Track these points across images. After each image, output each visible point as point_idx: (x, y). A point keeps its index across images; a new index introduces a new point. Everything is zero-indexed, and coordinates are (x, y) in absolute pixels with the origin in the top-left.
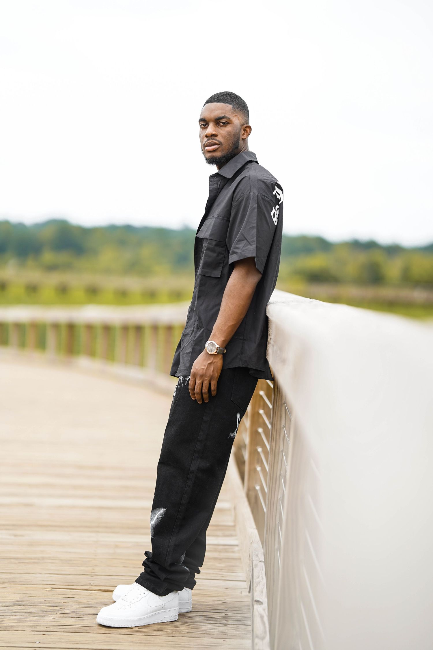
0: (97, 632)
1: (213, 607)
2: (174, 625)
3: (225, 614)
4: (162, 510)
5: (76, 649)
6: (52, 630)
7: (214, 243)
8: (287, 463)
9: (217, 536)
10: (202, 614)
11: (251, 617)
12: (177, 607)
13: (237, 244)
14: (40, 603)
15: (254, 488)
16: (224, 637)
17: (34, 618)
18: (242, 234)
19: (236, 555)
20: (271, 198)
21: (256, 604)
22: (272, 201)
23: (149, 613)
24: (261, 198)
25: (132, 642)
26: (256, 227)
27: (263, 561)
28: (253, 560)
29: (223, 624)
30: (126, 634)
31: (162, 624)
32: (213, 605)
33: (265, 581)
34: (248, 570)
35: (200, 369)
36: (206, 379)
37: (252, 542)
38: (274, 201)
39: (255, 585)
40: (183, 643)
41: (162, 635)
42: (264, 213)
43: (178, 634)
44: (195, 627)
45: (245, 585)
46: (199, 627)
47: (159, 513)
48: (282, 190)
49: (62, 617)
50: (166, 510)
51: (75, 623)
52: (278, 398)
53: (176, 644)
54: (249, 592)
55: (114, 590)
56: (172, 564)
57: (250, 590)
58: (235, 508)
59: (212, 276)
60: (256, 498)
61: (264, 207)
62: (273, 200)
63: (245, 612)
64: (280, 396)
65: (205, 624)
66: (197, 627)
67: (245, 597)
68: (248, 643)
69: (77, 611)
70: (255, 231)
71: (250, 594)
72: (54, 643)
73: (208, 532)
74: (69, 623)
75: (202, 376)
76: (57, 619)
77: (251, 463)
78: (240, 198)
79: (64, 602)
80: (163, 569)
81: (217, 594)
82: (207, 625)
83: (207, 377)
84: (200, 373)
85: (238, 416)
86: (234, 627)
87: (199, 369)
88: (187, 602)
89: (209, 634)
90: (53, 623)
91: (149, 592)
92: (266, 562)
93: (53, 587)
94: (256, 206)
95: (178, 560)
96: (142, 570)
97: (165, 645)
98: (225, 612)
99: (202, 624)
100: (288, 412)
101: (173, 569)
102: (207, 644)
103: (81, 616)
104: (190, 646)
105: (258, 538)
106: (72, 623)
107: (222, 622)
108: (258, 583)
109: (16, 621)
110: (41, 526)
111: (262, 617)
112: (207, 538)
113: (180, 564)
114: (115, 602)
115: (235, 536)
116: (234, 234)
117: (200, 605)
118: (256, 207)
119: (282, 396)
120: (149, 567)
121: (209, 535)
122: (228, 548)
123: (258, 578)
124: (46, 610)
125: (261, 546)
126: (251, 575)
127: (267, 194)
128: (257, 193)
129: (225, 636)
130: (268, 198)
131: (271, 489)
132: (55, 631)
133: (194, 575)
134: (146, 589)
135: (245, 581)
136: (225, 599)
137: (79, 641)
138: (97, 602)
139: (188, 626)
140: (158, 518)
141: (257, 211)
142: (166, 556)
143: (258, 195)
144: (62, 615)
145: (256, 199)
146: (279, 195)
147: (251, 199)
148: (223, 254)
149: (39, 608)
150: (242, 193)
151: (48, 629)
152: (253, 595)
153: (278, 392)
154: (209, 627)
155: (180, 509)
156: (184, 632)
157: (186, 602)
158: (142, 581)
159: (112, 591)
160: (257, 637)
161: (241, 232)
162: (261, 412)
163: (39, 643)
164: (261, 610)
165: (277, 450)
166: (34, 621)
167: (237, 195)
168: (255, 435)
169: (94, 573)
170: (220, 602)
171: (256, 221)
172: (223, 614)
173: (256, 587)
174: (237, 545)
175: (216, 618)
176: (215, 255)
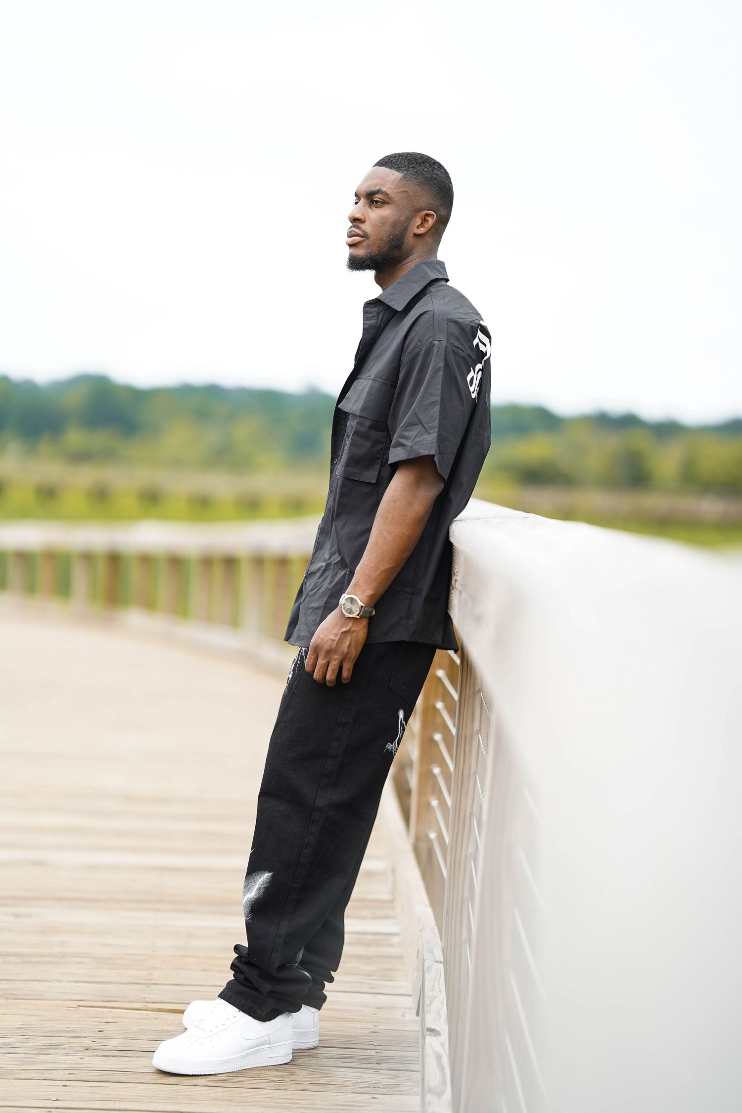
0: (156, 1082)
1: (354, 1039)
2: (288, 1070)
3: (376, 1051)
4: (266, 876)
5: (120, 1110)
6: (79, 1079)
7: (368, 423)
8: (483, 793)
9: (363, 918)
10: (337, 1051)
11: (421, 1056)
12: (291, 1040)
13: (405, 430)
14: (58, 1032)
15: (427, 836)
16: (373, 1090)
17: (49, 1058)
18: (415, 414)
19: (394, 951)
20: (469, 351)
21: (429, 1035)
22: (470, 356)
23: (243, 1051)
24: (451, 351)
25: (216, 1099)
26: (439, 403)
27: (441, 961)
28: (423, 960)
29: (373, 1069)
30: (205, 1086)
31: (267, 1068)
32: (355, 1037)
33: (443, 995)
34: (415, 976)
35: (327, 640)
36: (336, 657)
37: (423, 929)
38: (474, 357)
39: (427, 1001)
40: (303, 1102)
41: (268, 1088)
42: (456, 376)
43: (295, 1085)
44: (324, 1073)
45: (410, 1002)
46: (331, 1074)
47: (262, 879)
48: (489, 337)
49: (97, 1056)
50: (273, 874)
51: (118, 1066)
52: (468, 682)
53: (291, 1103)
54: (418, 1015)
55: (185, 1010)
56: (282, 967)
57: (419, 1011)
58: (393, 871)
59: (361, 480)
60: (431, 853)
61: (455, 367)
62: (472, 355)
63: (409, 1049)
64: (472, 680)
65: (340, 1069)
66: (327, 1074)
67: (409, 1022)
68: (414, 1101)
69: (122, 1045)
70: (436, 410)
71: (418, 1018)
72: (82, 1101)
73: (348, 911)
74: (108, 1067)
75: (329, 652)
76: (87, 1058)
77: (422, 792)
78: (415, 348)
79: (100, 1030)
80: (266, 975)
81: (361, 1018)
82: (344, 1070)
83: (337, 655)
84: (326, 647)
85: (401, 714)
86: (390, 1075)
87: (325, 640)
88: (311, 1030)
89: (347, 1086)
90: (79, 1066)
91: (242, 1014)
92: (446, 963)
93: (81, 1004)
94: (442, 364)
95: (292, 960)
96: (230, 976)
97: (272, 1104)
98: (376, 1048)
99: (337, 1069)
100: (486, 706)
101: (284, 974)
102: (344, 1104)
103: (129, 1054)
104: (315, 1106)
105: (432, 922)
106: (113, 1066)
107: (369, 1066)
108: (432, 999)
109: (17, 1063)
110: (60, 899)
111: (438, 1057)
112: (346, 921)
113: (294, 966)
114: (187, 1029)
115: (394, 917)
116: (402, 410)
117: (333, 1036)
118: (441, 367)
119: (475, 679)
120: (242, 973)
121: (349, 917)
122: (380, 938)
123: (433, 990)
124: (68, 1044)
125: (438, 935)
126: (420, 984)
127: (462, 344)
128: (444, 343)
129: (375, 1090)
130: (463, 351)
131: (455, 839)
132: (83, 1079)
133: (324, 986)
134: (238, 1010)
135: (410, 995)
136: (376, 1026)
137: (124, 1097)
138: (156, 1031)
139: (312, 1073)
140: (259, 889)
141: (444, 372)
142: (272, 954)
143: (446, 346)
144: (96, 1053)
145: (443, 353)
146: (485, 345)
147: (434, 352)
148: (382, 443)
149: (56, 1040)
150: (419, 340)
151: (71, 1077)
152: (423, 1020)
153: (469, 672)
154: (347, 1075)
155: (296, 873)
156: (304, 1083)
157: (307, 1030)
158: (229, 995)
159: (182, 1012)
160: (430, 1091)
161: (413, 409)
162: (440, 705)
163: (57, 1100)
164: (437, 1045)
165: (466, 772)
166: (47, 1062)
167: (409, 343)
168: (428, 744)
169: (151, 980)
170: (368, 1031)
171: (439, 392)
172: (373, 1053)
173: (430, 1005)
174: (397, 934)
175: (360, 1059)
176: (368, 444)
